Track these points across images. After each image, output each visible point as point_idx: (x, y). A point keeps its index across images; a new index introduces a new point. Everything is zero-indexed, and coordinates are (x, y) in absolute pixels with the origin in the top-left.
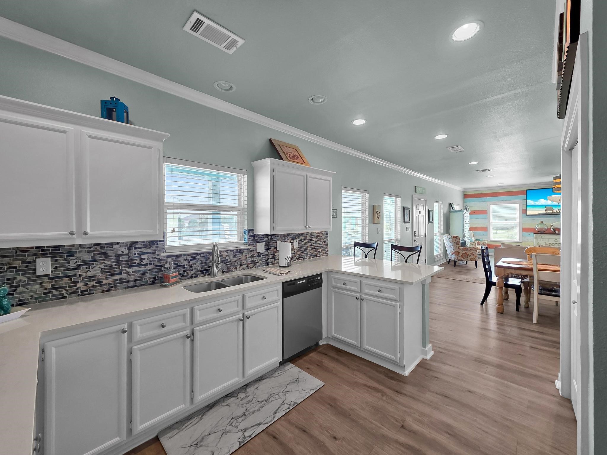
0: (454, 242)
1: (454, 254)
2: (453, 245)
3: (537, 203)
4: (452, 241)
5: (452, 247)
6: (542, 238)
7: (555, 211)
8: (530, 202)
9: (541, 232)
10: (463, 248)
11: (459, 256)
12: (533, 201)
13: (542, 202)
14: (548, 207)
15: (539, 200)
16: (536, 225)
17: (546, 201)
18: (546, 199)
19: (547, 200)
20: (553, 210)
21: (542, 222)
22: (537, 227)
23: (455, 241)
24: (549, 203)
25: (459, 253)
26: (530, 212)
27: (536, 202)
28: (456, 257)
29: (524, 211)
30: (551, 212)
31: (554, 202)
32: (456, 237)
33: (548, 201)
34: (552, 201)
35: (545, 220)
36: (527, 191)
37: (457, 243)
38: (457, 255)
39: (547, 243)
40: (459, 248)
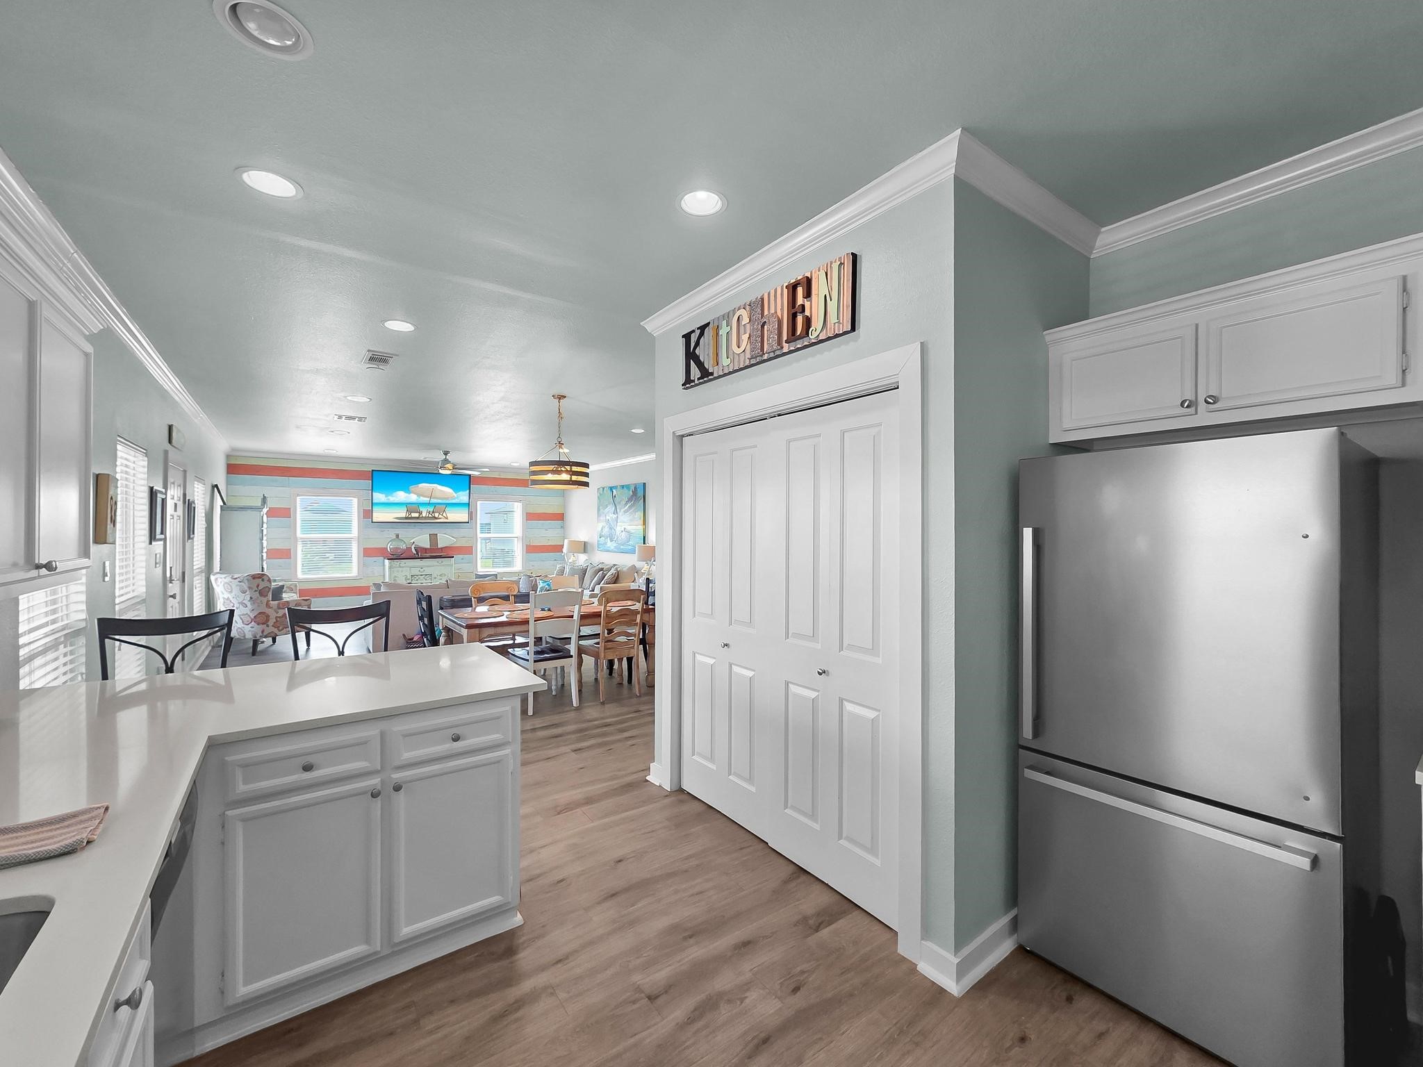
0: (256, 591)
1: (253, 623)
2: (251, 598)
3: (392, 499)
4: (250, 588)
5: (249, 604)
6: (400, 567)
7: (424, 515)
8: (379, 497)
9: (396, 556)
10: (279, 604)
11: (268, 626)
12: (384, 495)
13: (401, 496)
14: (411, 507)
15: (394, 494)
16: (386, 540)
17: (407, 495)
18: (408, 491)
19: (409, 493)
20: (420, 513)
21: (397, 536)
22: (390, 547)
23: (258, 586)
24: (413, 498)
25: (268, 616)
26: (379, 515)
27: (390, 497)
28: (258, 629)
29: (367, 514)
30: (417, 515)
31: (421, 498)
32: (259, 578)
33: (412, 495)
34: (419, 495)
35: (405, 533)
36: (374, 472)
37: (262, 593)
38: (263, 624)
39: (409, 577)
40: (268, 605)
